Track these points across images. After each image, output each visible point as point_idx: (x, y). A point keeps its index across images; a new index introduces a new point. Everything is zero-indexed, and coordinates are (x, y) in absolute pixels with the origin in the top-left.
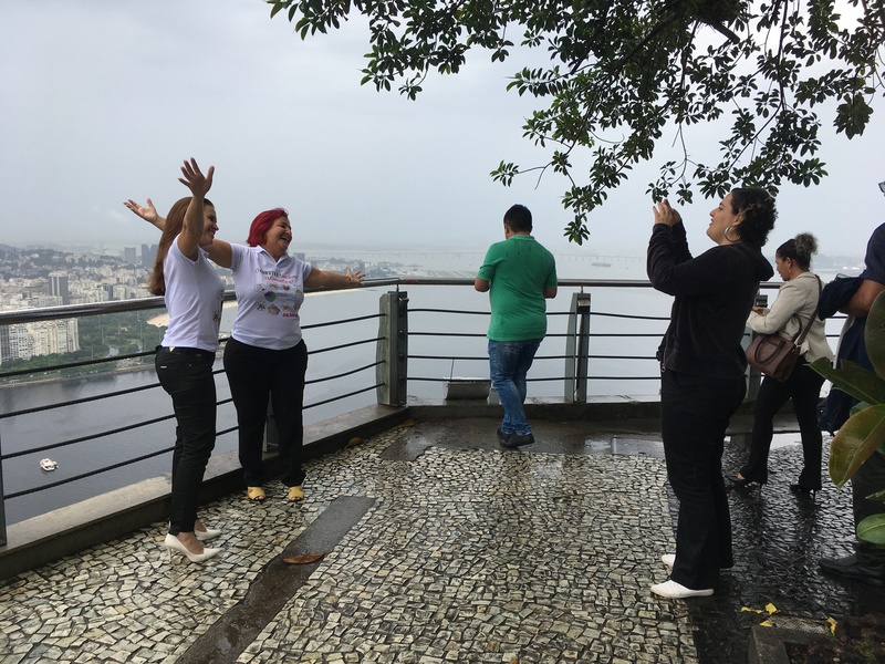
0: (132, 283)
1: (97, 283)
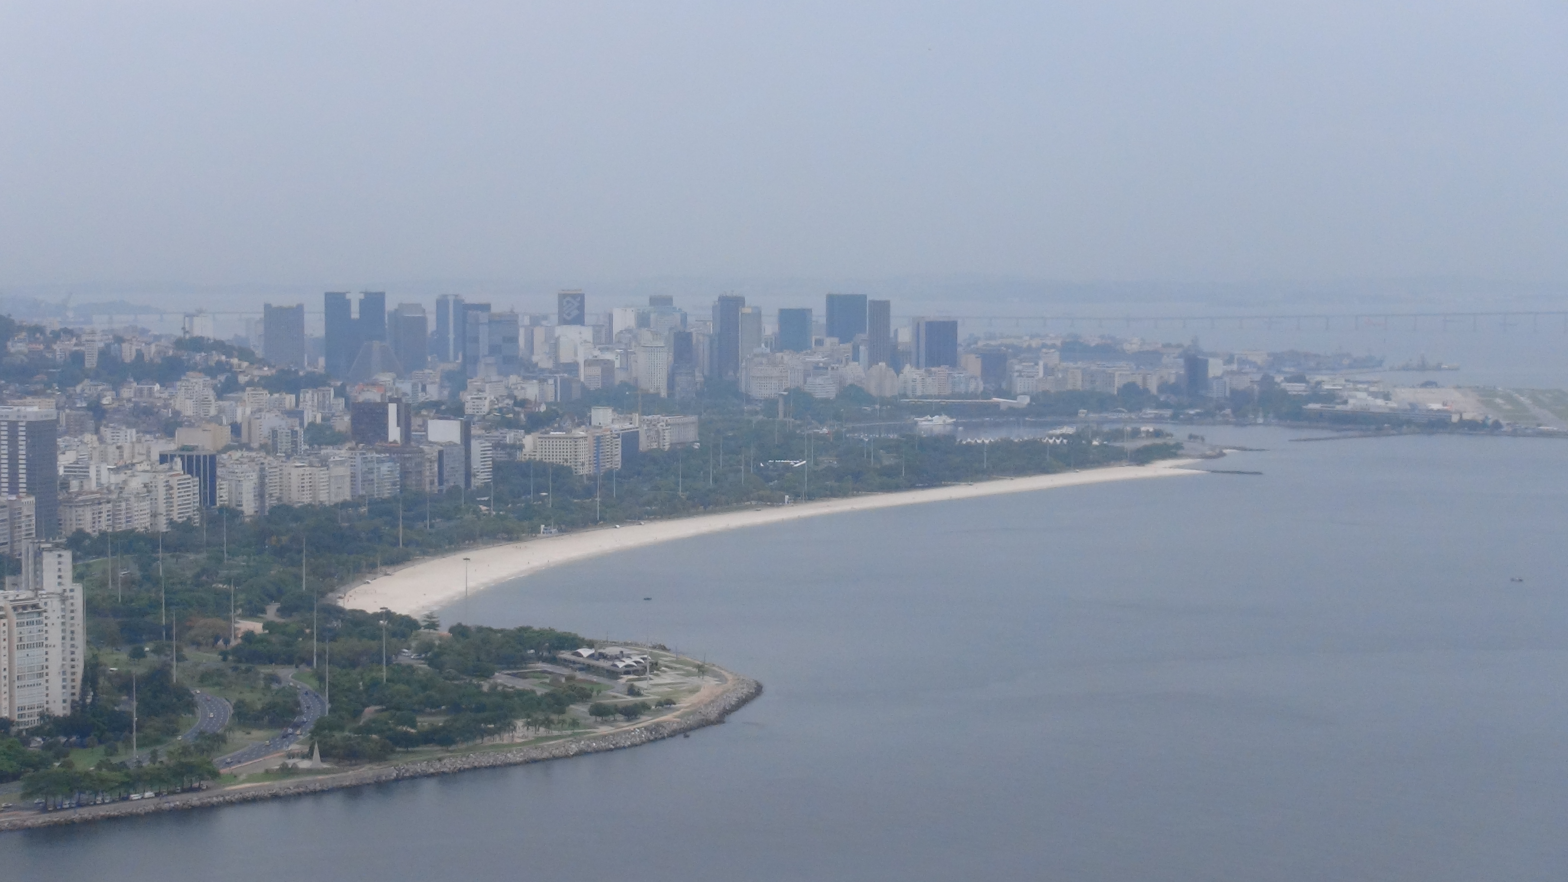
0: (284, 443)
1: (161, 446)
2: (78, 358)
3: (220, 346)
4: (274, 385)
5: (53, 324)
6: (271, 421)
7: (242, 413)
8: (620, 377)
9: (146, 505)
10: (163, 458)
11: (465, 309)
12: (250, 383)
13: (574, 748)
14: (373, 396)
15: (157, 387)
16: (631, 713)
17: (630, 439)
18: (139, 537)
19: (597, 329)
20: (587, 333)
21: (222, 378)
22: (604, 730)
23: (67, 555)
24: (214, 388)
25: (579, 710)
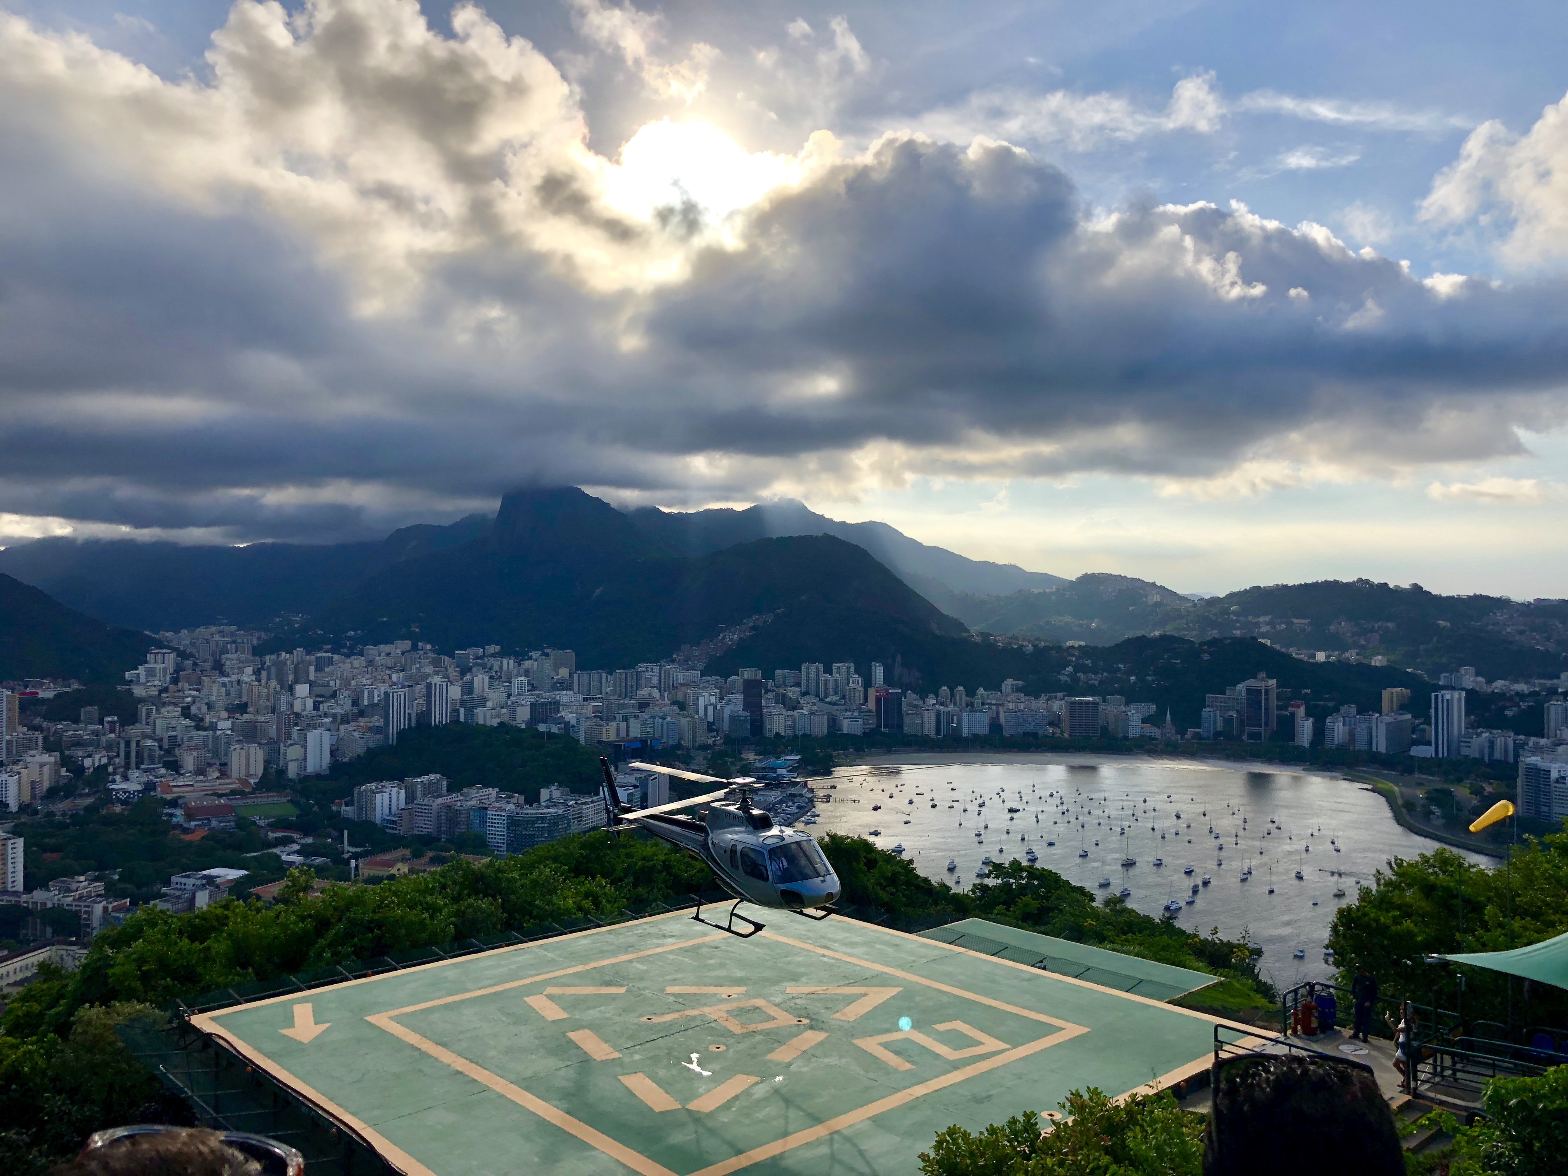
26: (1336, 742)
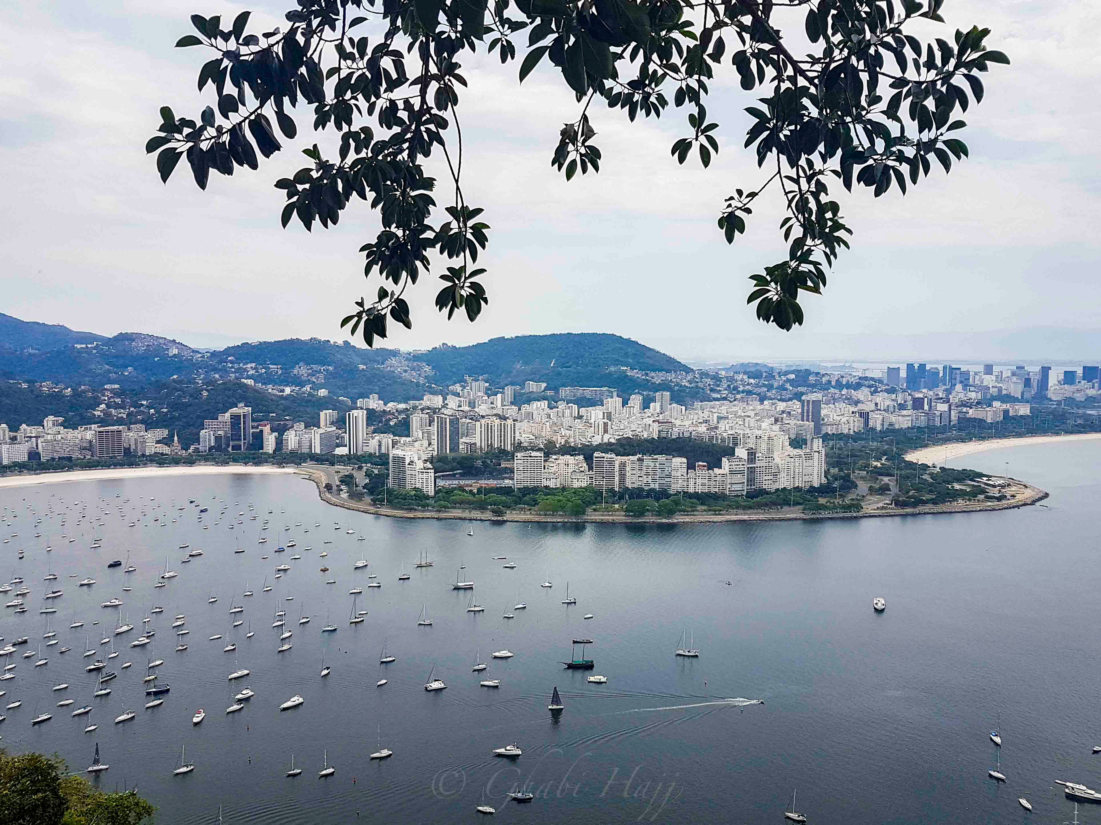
0: (891, 409)
1: (852, 409)
2: (829, 382)
3: (873, 379)
4: (888, 391)
5: (823, 372)
6: (888, 402)
7: (878, 400)
8: (1004, 392)
9: (847, 426)
10: (853, 413)
11: (952, 369)
12: (881, 391)
13: (979, 509)
14: (921, 396)
15: (853, 391)
16: (999, 499)
17: (1006, 412)
18: (845, 436)
19: (997, 376)
20: (994, 378)
21: (873, 389)
22: (989, 504)
23: (821, 440)
24: (871, 392)
25: (981, 497)
26: (290, 449)
